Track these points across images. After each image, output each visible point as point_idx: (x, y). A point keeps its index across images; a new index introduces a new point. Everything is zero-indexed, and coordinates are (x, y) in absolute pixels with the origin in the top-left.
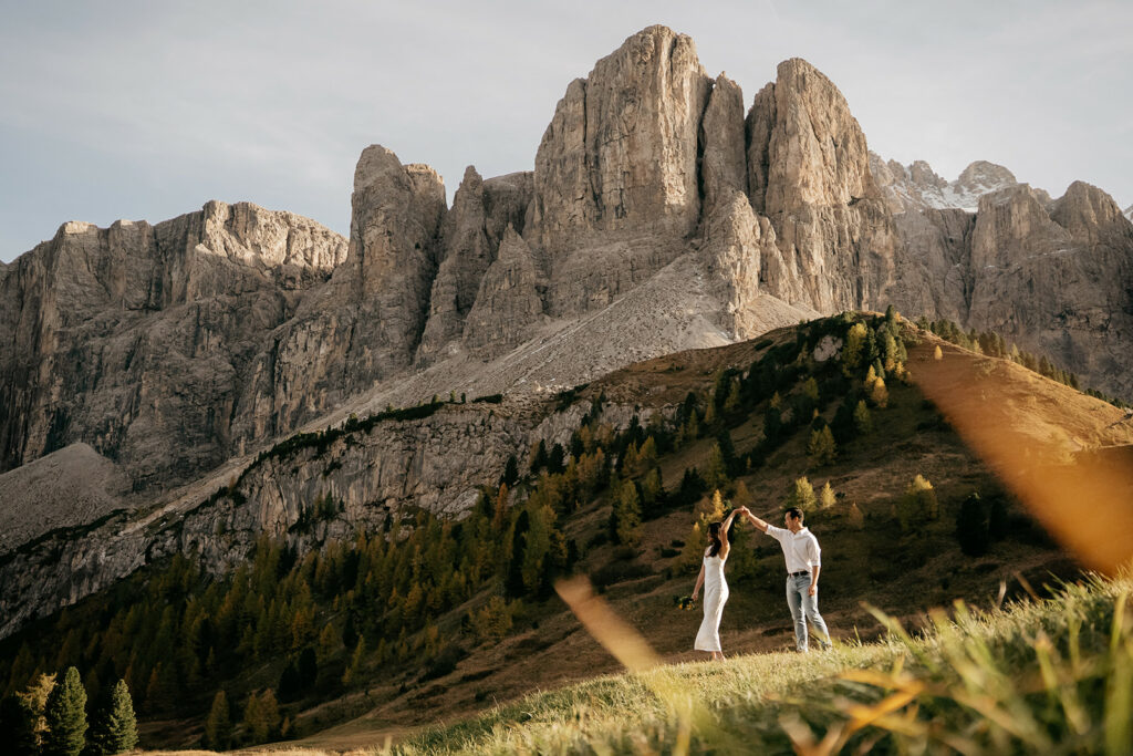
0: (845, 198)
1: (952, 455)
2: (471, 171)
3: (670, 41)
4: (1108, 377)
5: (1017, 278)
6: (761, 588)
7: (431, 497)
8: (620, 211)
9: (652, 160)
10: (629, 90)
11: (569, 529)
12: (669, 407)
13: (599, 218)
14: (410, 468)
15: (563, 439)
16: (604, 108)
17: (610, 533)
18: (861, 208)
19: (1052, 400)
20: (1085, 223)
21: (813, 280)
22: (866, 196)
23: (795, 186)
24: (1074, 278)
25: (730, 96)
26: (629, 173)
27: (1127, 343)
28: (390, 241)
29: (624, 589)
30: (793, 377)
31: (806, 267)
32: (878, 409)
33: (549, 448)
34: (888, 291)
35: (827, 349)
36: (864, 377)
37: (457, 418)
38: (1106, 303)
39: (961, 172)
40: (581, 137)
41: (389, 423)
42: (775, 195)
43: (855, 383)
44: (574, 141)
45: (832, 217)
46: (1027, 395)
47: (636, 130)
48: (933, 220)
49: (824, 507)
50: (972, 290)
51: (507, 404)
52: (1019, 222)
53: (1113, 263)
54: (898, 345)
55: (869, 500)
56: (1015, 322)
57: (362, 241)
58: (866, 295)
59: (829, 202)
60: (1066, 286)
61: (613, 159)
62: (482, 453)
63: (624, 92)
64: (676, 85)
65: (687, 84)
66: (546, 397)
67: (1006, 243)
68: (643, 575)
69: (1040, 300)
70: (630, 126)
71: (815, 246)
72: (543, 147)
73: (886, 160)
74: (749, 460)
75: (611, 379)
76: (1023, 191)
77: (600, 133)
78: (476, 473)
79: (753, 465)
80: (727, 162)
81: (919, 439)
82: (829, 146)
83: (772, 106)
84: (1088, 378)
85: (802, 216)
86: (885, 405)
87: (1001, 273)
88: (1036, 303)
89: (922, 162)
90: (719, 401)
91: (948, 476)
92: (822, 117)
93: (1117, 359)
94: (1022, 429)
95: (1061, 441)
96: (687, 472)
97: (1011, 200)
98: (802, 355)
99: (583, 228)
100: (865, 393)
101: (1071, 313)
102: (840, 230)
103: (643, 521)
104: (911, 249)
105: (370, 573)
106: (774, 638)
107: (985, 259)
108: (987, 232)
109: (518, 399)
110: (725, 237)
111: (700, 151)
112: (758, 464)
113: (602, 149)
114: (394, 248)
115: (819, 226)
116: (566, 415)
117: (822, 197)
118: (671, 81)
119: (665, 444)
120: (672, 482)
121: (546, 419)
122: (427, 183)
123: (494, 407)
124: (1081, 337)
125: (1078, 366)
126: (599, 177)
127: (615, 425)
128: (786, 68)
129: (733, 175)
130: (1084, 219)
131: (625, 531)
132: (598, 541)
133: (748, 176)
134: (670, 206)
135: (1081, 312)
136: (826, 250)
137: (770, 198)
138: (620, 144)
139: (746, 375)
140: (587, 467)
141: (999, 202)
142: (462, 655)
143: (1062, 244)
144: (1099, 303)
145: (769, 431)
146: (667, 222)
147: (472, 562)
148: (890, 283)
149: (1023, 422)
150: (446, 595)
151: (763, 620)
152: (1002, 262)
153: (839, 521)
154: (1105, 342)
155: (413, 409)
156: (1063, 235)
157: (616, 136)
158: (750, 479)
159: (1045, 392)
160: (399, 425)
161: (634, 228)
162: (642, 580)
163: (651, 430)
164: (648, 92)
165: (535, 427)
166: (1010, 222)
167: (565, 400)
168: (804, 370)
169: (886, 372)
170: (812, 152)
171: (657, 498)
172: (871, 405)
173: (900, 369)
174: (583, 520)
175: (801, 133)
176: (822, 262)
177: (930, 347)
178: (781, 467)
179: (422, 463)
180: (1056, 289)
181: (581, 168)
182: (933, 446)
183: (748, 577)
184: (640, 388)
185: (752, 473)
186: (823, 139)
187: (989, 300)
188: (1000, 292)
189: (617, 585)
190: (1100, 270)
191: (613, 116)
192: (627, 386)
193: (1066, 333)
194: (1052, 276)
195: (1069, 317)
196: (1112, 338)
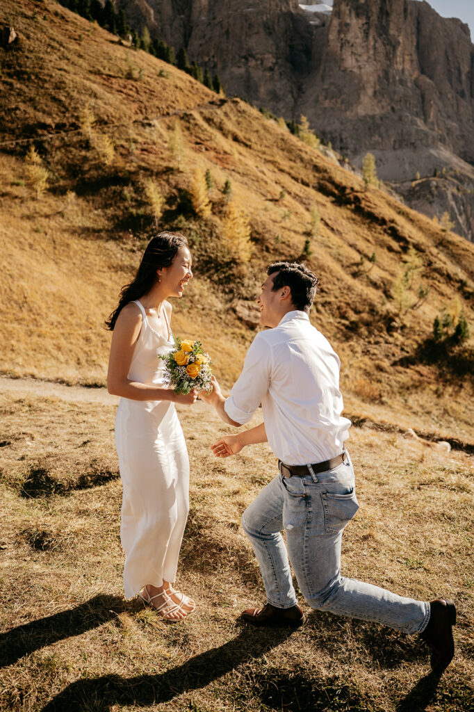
4: (271, 103)
5: (219, 28)
24: (256, 31)
27: (285, 81)
38: (274, 51)
50: (189, 35)
53: (283, 25)
56: (216, 60)
60: (250, 36)
69: (233, 45)
88: (230, 47)
93: (278, 91)
101: (252, 56)
107: (200, 12)
124: (257, 74)
135: (259, 56)
144: (270, 50)
152: (211, 16)
154: (272, 78)
180: (243, 37)
187: (200, 43)
188: (207, 38)
190: (274, 29)
193: (247, 71)
194: (242, 28)
195: (250, 59)
196: (276, 77)
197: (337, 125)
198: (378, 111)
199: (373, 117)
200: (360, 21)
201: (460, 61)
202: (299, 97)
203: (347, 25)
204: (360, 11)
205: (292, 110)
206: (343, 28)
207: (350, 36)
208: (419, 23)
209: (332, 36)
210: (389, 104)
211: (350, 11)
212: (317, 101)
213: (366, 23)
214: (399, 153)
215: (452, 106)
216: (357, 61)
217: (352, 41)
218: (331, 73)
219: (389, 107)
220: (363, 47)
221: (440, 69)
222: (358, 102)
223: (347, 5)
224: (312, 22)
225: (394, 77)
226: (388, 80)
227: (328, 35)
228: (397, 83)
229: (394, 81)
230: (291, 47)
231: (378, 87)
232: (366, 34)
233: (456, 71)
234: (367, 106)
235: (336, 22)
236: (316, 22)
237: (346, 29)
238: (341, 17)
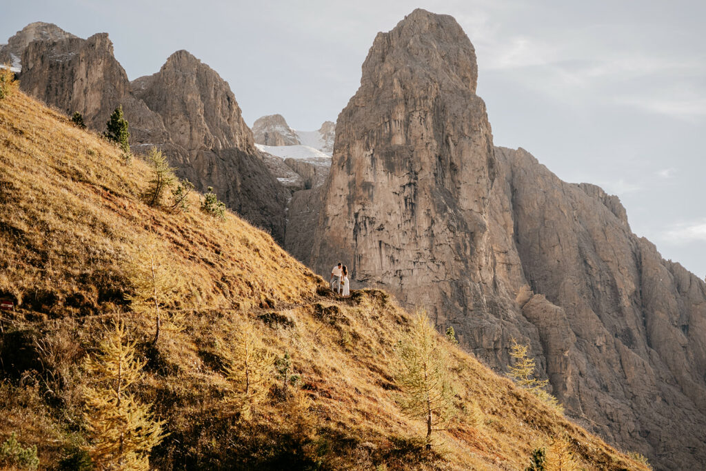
20: (187, 114)
52: (85, 92)
76: (98, 42)
97: (77, 56)
130: (186, 108)
141: (56, 57)
166: (71, 92)
200: (396, 179)
201: (613, 267)
203: (367, 186)
204: (395, 160)
206: (360, 192)
207: (373, 210)
208: (514, 191)
209: (336, 206)
211: (373, 160)
213: (410, 184)
215: (609, 362)
216: (392, 260)
217: (380, 219)
220: (405, 233)
221: (571, 283)
223: (367, 147)
224: (280, 180)
225: (477, 297)
226: (464, 304)
227: (325, 205)
229: (478, 306)
232: (411, 205)
233: (608, 290)
235: (341, 179)
236: (292, 179)
237: (366, 195)
238: (354, 170)
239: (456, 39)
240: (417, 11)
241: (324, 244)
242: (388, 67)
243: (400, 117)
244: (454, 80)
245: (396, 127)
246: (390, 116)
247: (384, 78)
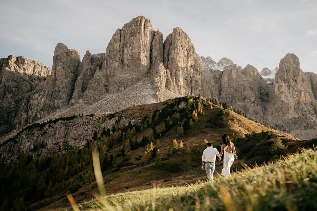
0: (189, 65)
1: (214, 134)
2: (88, 52)
3: (145, 20)
4: (255, 115)
5: (232, 89)
6: (163, 169)
7: (72, 142)
8: (128, 65)
9: (138, 52)
10: (133, 33)
11: (111, 152)
12: (139, 119)
13: (123, 67)
14: (67, 134)
15: (110, 127)
16: (125, 37)
17: (122, 153)
18: (193, 68)
19: (240, 121)
21: (180, 87)
22: (195, 65)
23: (176, 61)
24: (247, 89)
25: (160, 36)
26: (132, 55)
27: (259, 107)
28: (64, 70)
29: (126, 169)
30: (173, 112)
31: (178, 83)
32: (195, 122)
33: (106, 130)
34: (199, 90)
35: (182, 105)
36: (192, 113)
37: (81, 120)
38: (254, 96)
39: (220, 60)
40: (119, 45)
41: (61, 121)
42: (170, 63)
43: (190, 115)
44: (117, 46)
45: (185, 70)
46: (234, 119)
47: (134, 44)
48: (212, 72)
49: (180, 147)
50: (221, 91)
51: (95, 117)
52: (234, 74)
53: (257, 86)
54: (201, 105)
55: (192, 146)
56: (232, 100)
57: (56, 70)
58: (193, 91)
59: (185, 66)
60: (245, 91)
61: (127, 51)
62: (87, 130)
63: (131, 33)
64: (145, 32)
65: (148, 32)
66: (106, 115)
67: (230, 79)
68: (131, 165)
69: (238, 94)
70: (132, 43)
71: (181, 78)
72: (108, 47)
73: (200, 56)
74: (161, 135)
75: (124, 111)
76: (235, 66)
77: (124, 44)
78: (85, 136)
79: (161, 136)
80: (158, 54)
81: (206, 130)
82: (186, 51)
83: (171, 40)
84: (249, 115)
85: (177, 70)
86: (197, 121)
87: (229, 87)
88: (237, 95)
89: (210, 57)
90: (153, 118)
91: (213, 140)
92: (184, 44)
93: (257, 110)
94: (232, 128)
95: (242, 131)
96: (144, 137)
97: (232, 68)
98: (176, 106)
99: (118, 69)
100: (192, 117)
101: (246, 98)
102: (187, 74)
103: (131, 150)
104: (206, 80)
105: (54, 164)
106: (166, 182)
107: (225, 83)
108: (226, 76)
109: (98, 116)
110: (157, 74)
111: (151, 50)
112: (163, 135)
113: (124, 48)
114: (65, 72)
115: (182, 72)
116: (111, 121)
117: (183, 65)
118: (144, 31)
119: (138, 129)
120: (140, 140)
121: (106, 122)
122: (75, 55)
123: (91, 117)
124: (248, 105)
125: (247, 112)
126: (123, 56)
127: (124, 124)
128: (175, 30)
129: (160, 57)
130: (250, 74)
131: (126, 153)
132: (119, 155)
133: (163, 58)
134: (142, 65)
135: (248, 98)
136: (183, 79)
137: (169, 64)
138: (130, 47)
139: (160, 111)
140: (117, 135)
141: (229, 68)
142: (80, 187)
143: (244, 80)
145: (166, 127)
146: (141, 69)
147: (83, 161)
148: (200, 88)
149: (232, 126)
150: (76, 170)
151: (163, 178)
152: (229, 84)
153: (184, 151)
154: (254, 106)
155: (68, 118)
156: (245, 78)
157: (129, 45)
158: (160, 139)
159: (238, 119)
160: (64, 122)
161: (132, 70)
162: (130, 166)
163: (134, 126)
164: (138, 34)
165: (103, 123)
166: (232, 74)
167: (111, 116)
168: (176, 110)
169: (198, 112)
170: (181, 52)
171: (135, 144)
172: (194, 121)
173: (202, 111)
174: (115, 150)
175: (178, 47)
176: (182, 82)
177: (209, 106)
178: (169, 136)
179: (70, 133)
180: (242, 92)
181: (118, 53)
182: (209, 132)
183: (159, 166)
184: (132, 114)
185: (161, 138)
186: (184, 49)
187: (225, 94)
188: (228, 92)
189: (124, 168)
190: (254, 87)
191: (128, 40)
192: (128, 113)
193: (244, 103)
194: (242, 88)
195: (245, 99)
196: (256, 105)
197: (281, 122)
198: (297, 116)
199: (295, 118)
200: (286, 84)
202: (265, 112)
204: (285, 81)
205: (263, 117)
206: (280, 87)
207: (282, 90)
209: (276, 90)
210: (301, 113)
211: (282, 81)
212: (272, 113)
213: (288, 85)
214: (307, 131)
216: (286, 98)
217: (284, 91)
218: (277, 103)
219: (301, 114)
220: (288, 93)
222: (288, 113)
223: (281, 79)
224: (268, 83)
225: (302, 103)
226: (300, 104)
227: (274, 89)
228: (304, 105)
230: (261, 93)
231: (296, 107)
232: (289, 89)
234: (292, 114)
235: (277, 85)
236: (270, 82)
237: (281, 87)
238: (279, 83)
239: (295, 58)
240: (288, 54)
241: (275, 96)
242: (283, 65)
243: (286, 74)
244: (295, 66)
245: (285, 76)
246: (284, 74)
247: (283, 67)
